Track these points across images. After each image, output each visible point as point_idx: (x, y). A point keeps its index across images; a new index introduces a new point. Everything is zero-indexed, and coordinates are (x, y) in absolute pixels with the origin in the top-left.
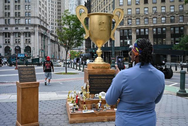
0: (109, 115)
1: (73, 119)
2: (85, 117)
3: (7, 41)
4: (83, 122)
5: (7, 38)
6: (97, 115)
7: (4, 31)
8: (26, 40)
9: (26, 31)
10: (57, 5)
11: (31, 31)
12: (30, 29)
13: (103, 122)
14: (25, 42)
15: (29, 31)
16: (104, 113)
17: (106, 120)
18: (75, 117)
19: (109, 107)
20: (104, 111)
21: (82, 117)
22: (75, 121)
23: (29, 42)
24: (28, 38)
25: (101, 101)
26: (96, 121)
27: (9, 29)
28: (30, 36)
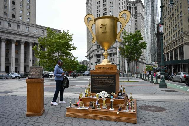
0: (102, 114)
1: (68, 113)
2: (80, 113)
3: (99, 60)
4: (77, 117)
5: (99, 58)
6: (90, 112)
7: (97, 54)
8: (111, 58)
9: (111, 52)
10: (135, 31)
11: (114, 52)
12: (114, 51)
13: (96, 120)
14: (110, 60)
15: (113, 52)
16: (97, 111)
17: (99, 119)
18: (71, 112)
19: (105, 106)
20: (98, 109)
21: (77, 113)
22: (70, 115)
23: (113, 60)
24: (112, 57)
25: (98, 100)
26: (89, 118)
27: (100, 52)
28: (113, 56)
